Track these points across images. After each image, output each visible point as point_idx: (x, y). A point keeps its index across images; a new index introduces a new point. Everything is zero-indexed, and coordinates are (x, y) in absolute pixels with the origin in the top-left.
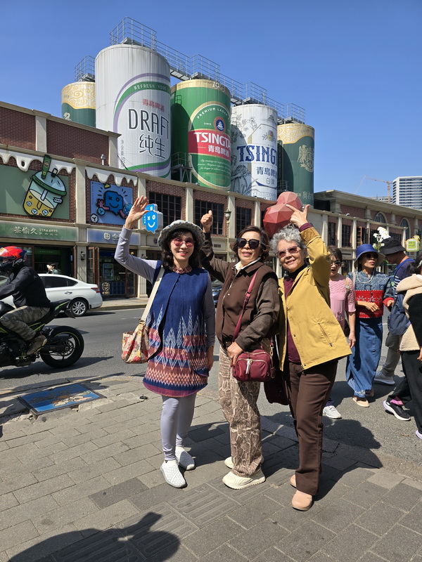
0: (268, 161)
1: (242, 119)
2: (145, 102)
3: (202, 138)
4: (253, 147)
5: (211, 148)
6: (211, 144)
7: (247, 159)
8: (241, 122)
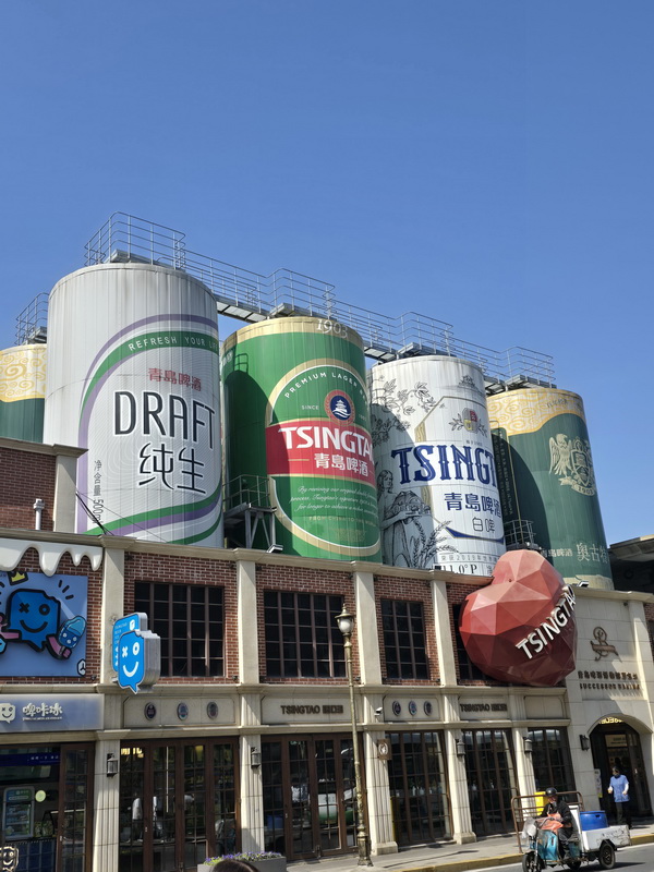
0: (471, 478)
1: (396, 390)
2: (155, 374)
3: (297, 439)
4: (430, 450)
5: (321, 460)
6: (322, 450)
7: (419, 476)
8: (394, 395)
